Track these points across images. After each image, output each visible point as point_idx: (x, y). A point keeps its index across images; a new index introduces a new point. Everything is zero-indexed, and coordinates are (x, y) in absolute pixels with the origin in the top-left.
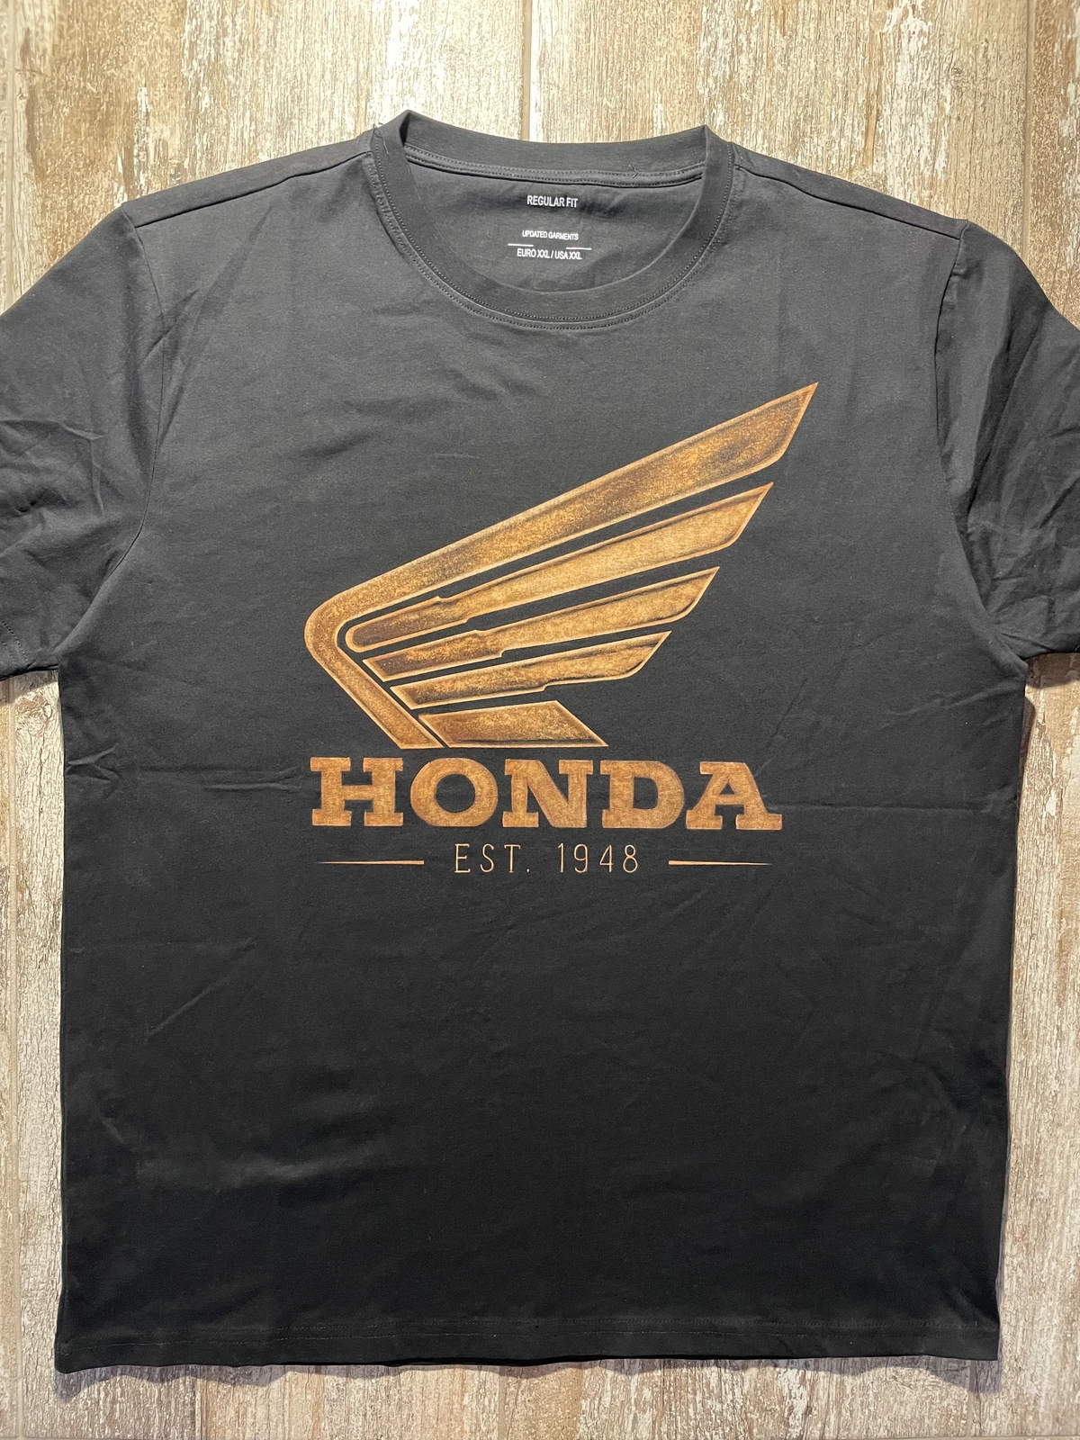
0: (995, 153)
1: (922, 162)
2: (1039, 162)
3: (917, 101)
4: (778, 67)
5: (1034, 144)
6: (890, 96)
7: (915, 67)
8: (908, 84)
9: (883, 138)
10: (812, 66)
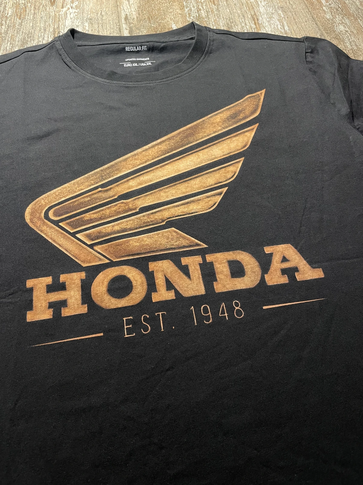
0: (305, 24)
1: (279, 28)
2: (323, 25)
3: (270, 15)
4: (216, 12)
5: (319, 21)
6: (260, 15)
7: (266, 8)
8: (265, 12)
9: (262, 24)
10: (228, 11)
